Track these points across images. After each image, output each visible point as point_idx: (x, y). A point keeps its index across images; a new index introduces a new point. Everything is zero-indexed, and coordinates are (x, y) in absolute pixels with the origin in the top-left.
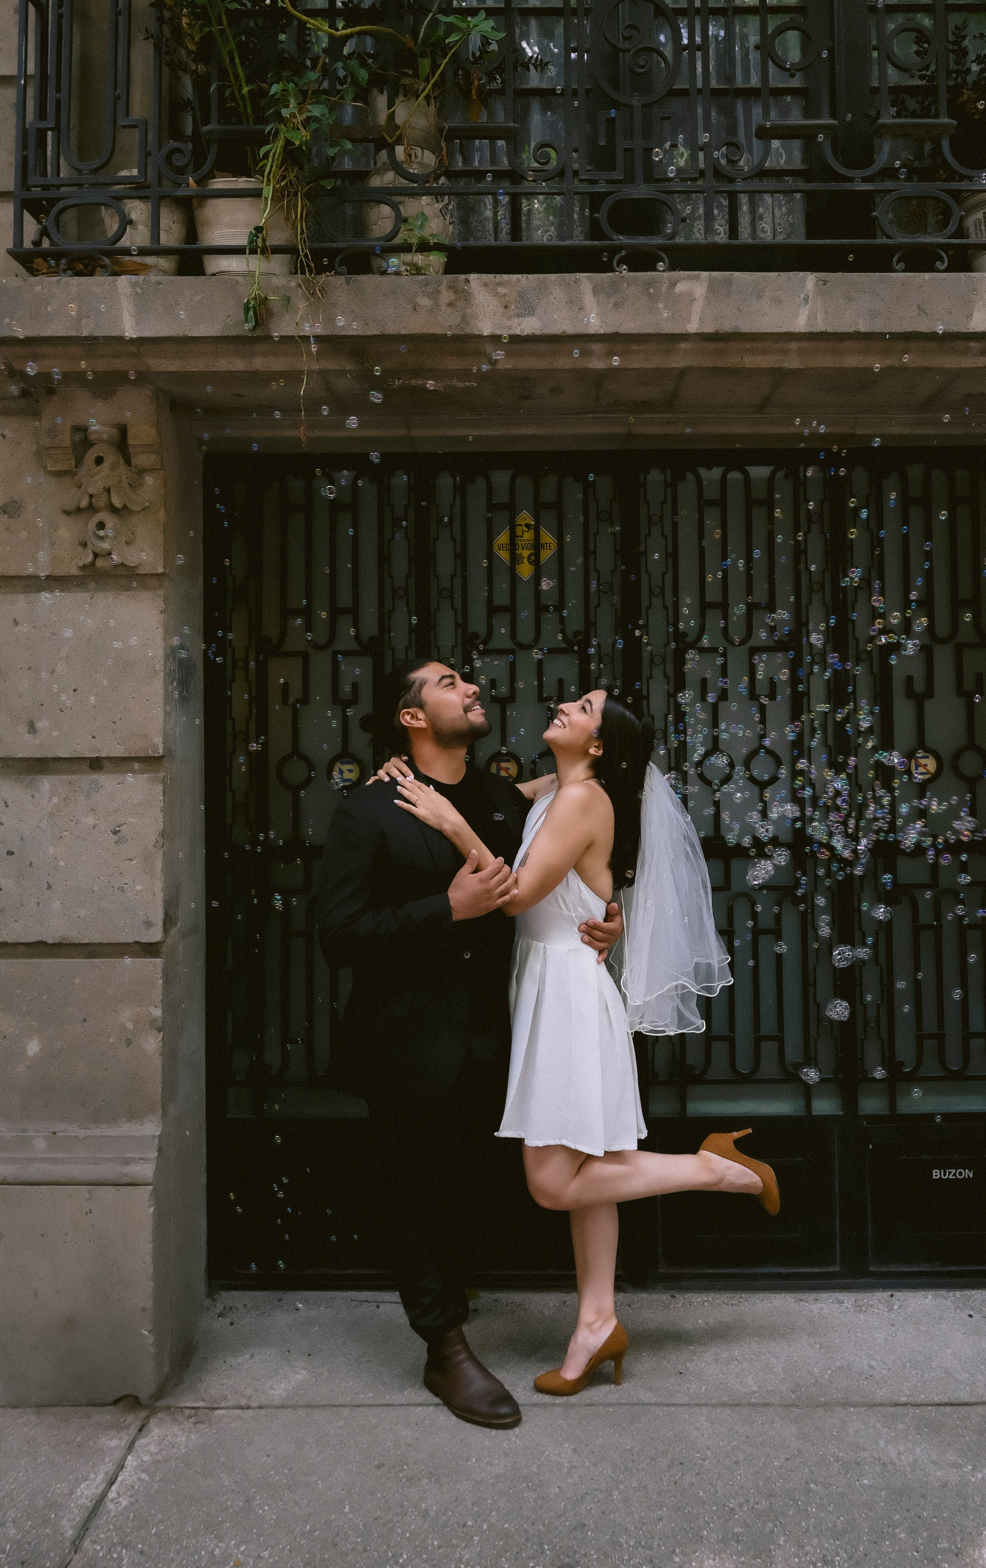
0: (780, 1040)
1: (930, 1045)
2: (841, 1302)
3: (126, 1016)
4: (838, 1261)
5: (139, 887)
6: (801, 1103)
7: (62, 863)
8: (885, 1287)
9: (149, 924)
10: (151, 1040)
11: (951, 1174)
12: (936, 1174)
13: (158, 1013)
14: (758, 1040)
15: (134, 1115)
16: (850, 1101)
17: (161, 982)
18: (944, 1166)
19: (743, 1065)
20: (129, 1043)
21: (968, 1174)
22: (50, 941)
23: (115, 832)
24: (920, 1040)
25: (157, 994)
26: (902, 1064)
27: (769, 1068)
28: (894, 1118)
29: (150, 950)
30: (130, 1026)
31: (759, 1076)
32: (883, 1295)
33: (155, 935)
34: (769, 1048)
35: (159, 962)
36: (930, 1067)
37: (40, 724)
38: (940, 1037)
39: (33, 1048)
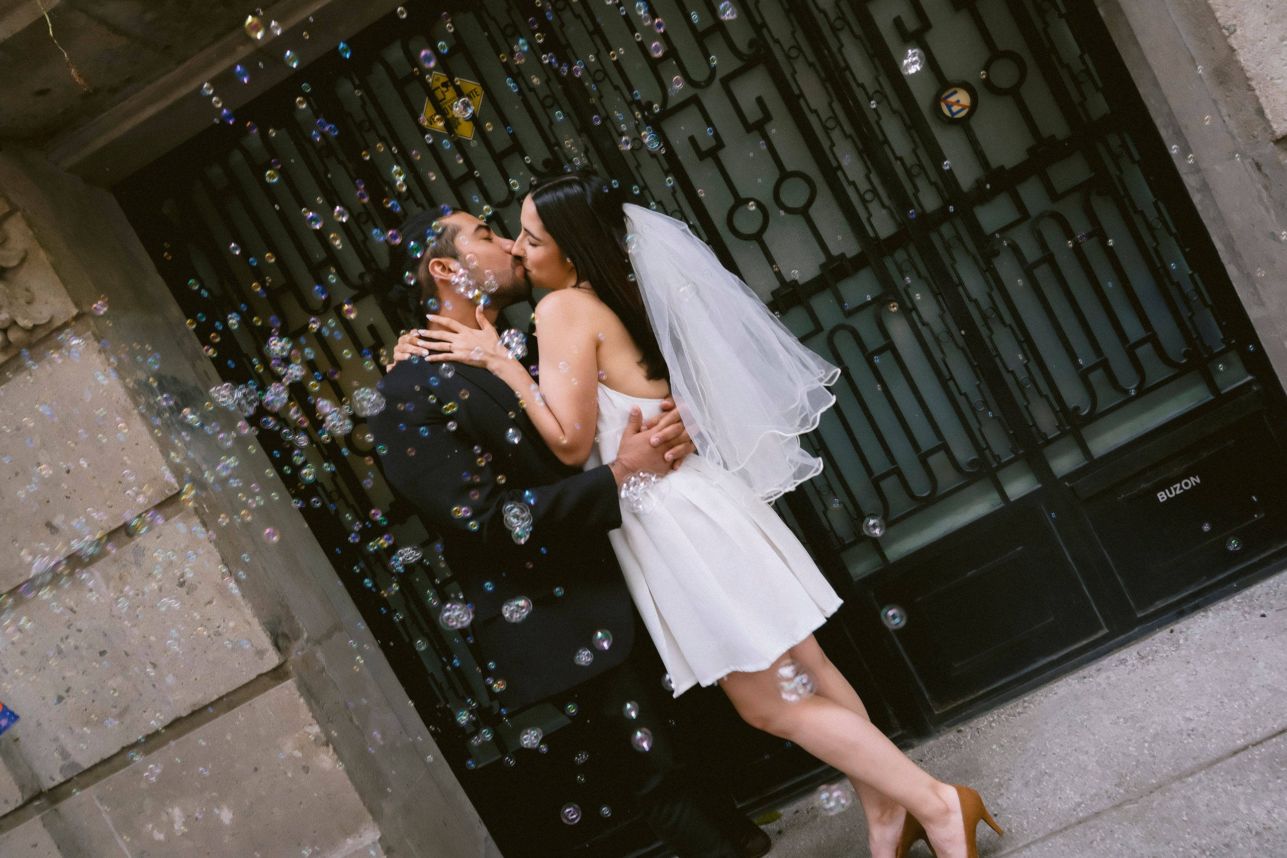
0: (944, 447)
1: (1096, 377)
2: (1123, 662)
3: (289, 748)
4: (1103, 624)
5: (232, 624)
6: (996, 496)
7: (153, 638)
8: (1161, 626)
9: (260, 653)
10: (323, 756)
11: (1177, 489)
12: (1162, 497)
13: (316, 729)
14: (923, 459)
15: (349, 831)
16: (1041, 470)
17: (302, 700)
18: (1166, 485)
19: (921, 488)
20: (306, 769)
21: (1194, 480)
22: (184, 714)
23: (182, 585)
24: (1084, 376)
25: (305, 713)
26: (1077, 409)
27: (947, 478)
28: (1093, 465)
29: (278, 674)
30: (298, 754)
31: (941, 491)
32: (1162, 635)
33: (272, 659)
34: (937, 461)
35: (290, 684)
36: (1106, 397)
37: (58, 521)
38: (1104, 365)
39: (226, 816)
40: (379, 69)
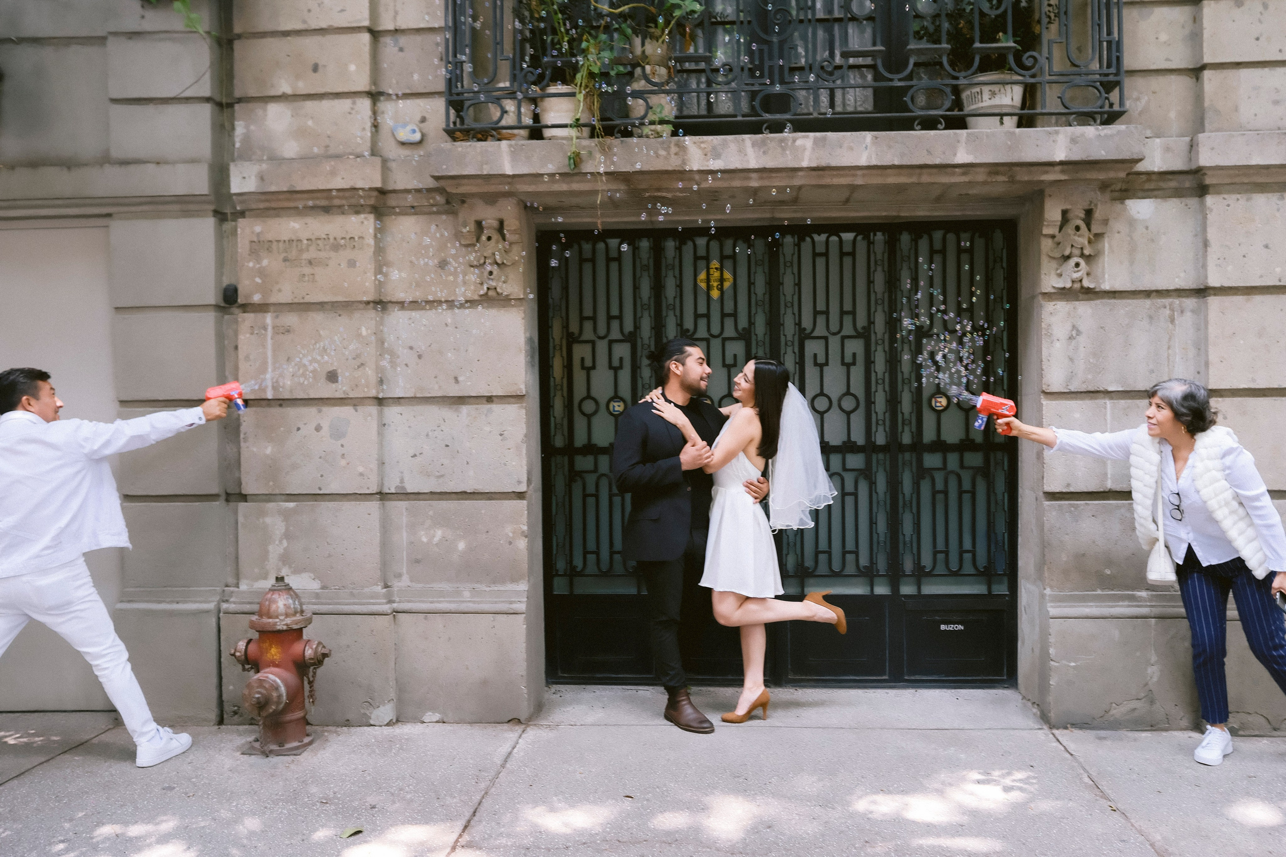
0: (856, 553)
1: (941, 557)
2: (887, 693)
3: (509, 530)
4: (887, 672)
5: (514, 463)
6: (869, 589)
7: (474, 451)
8: (913, 687)
9: (519, 482)
10: (522, 542)
11: (951, 627)
12: (943, 627)
13: (525, 528)
14: (844, 553)
15: (514, 580)
16: (895, 587)
17: (526, 512)
18: (947, 623)
19: (836, 567)
20: (510, 543)
21: (960, 627)
22: (469, 491)
23: (501, 435)
24: (935, 553)
25: (524, 519)
26: (924, 567)
27: (850, 569)
28: (919, 596)
29: (520, 496)
30: (511, 535)
31: (846, 572)
32: (912, 691)
33: (523, 488)
34: (850, 558)
35: (525, 502)
36: (940, 569)
37: (461, 379)
38: (947, 553)
39: (461, 546)
40: (690, 244)
